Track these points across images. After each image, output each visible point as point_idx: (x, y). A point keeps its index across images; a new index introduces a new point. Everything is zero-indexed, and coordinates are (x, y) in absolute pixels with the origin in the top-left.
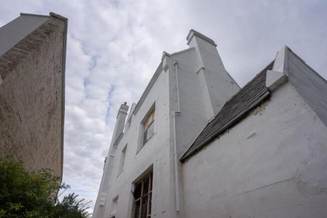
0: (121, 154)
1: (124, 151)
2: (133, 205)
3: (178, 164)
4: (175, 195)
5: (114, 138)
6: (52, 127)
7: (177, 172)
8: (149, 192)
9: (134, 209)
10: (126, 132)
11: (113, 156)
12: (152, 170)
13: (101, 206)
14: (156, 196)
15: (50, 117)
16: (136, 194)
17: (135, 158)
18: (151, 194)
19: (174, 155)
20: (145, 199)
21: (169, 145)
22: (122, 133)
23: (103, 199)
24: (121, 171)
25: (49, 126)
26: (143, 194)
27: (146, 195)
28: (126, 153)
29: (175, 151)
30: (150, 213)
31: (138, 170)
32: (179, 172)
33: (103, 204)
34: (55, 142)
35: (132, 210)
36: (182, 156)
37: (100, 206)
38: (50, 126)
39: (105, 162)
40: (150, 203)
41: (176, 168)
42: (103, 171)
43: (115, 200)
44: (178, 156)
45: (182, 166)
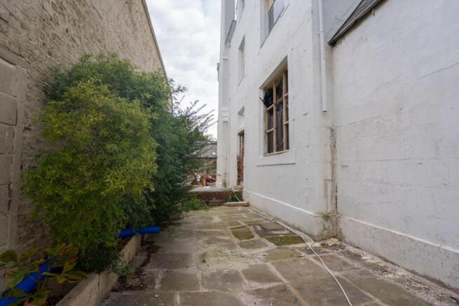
0: (238, 53)
1: (242, 48)
2: (265, 114)
3: (326, 49)
4: (321, 93)
5: (223, 32)
6: (138, 26)
7: (323, 62)
8: (284, 95)
9: (267, 118)
10: (240, 18)
11: (227, 60)
12: (286, 65)
13: (226, 122)
14: (294, 98)
15: (130, 9)
16: (267, 101)
17: (259, 54)
18: (287, 97)
19: (319, 35)
20: (279, 106)
21: (311, 22)
22: (234, 21)
23: (227, 114)
24: (243, 76)
25: (134, 24)
26: (277, 100)
27: (280, 100)
28: (245, 51)
29: (321, 29)
30: (287, 119)
31: (266, 69)
32: (326, 60)
33: (227, 119)
34: (149, 48)
35: (264, 120)
36: (333, 36)
37: (224, 122)
38: (136, 25)
39: (218, 69)
40: (287, 109)
41: (323, 55)
42: (218, 83)
43: (241, 113)
44: (326, 37)
45: (332, 52)
